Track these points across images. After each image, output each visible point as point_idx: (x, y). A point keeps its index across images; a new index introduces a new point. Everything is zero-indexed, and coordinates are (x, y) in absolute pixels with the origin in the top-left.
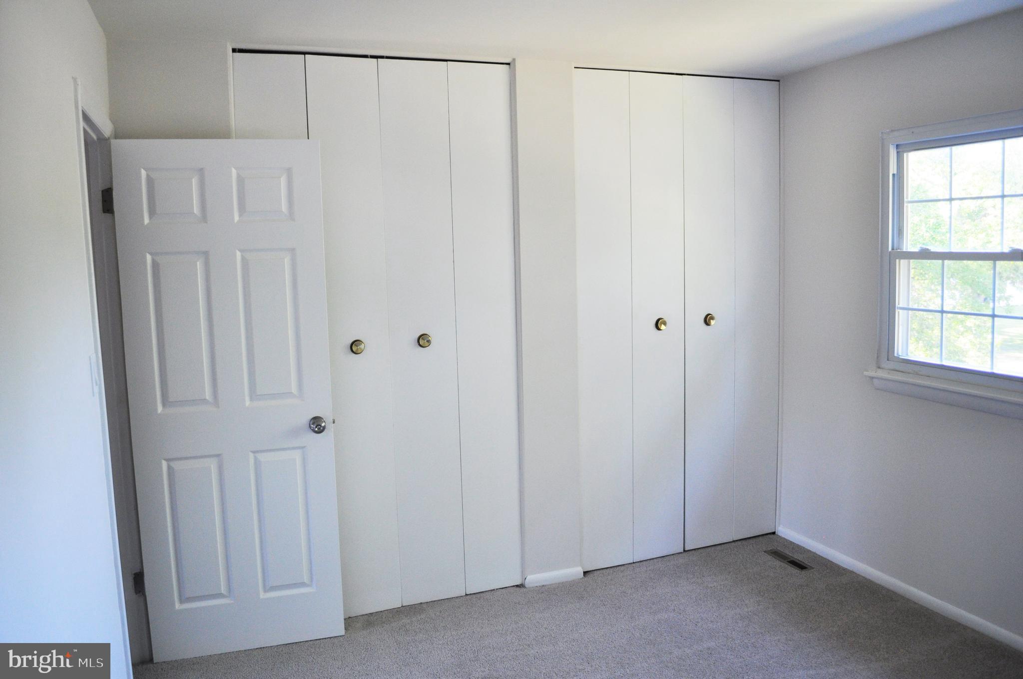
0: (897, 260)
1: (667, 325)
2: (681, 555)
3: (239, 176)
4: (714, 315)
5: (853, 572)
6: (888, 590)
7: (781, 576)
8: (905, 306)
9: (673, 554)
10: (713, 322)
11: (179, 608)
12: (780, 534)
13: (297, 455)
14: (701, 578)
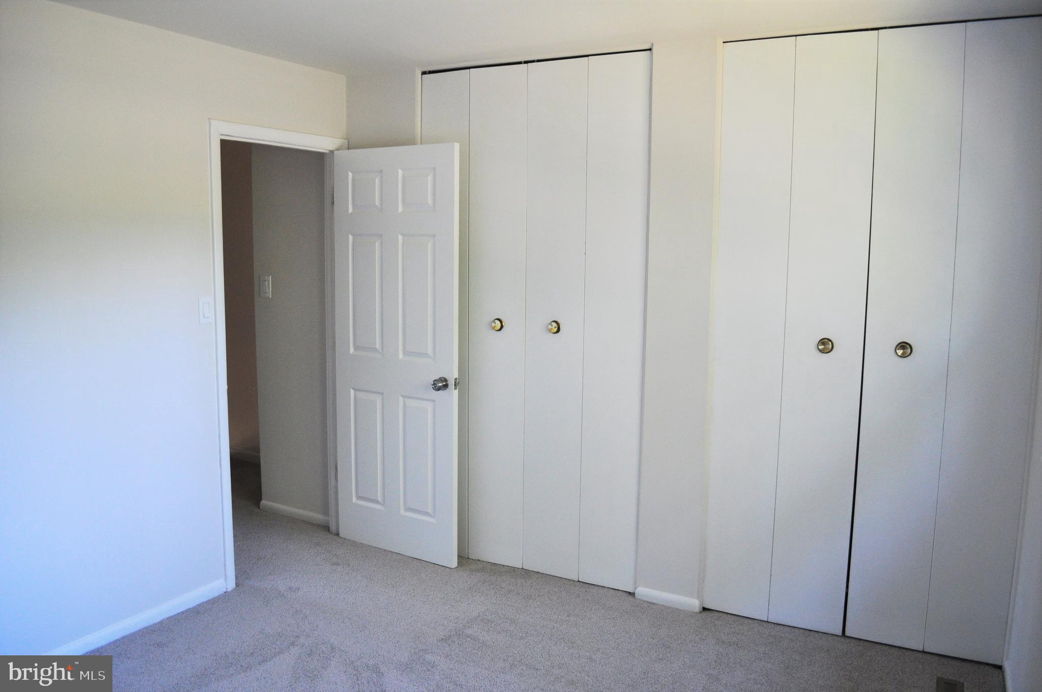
2: (837, 637)
3: (404, 177)
9: (828, 634)
11: (356, 502)
13: (429, 406)
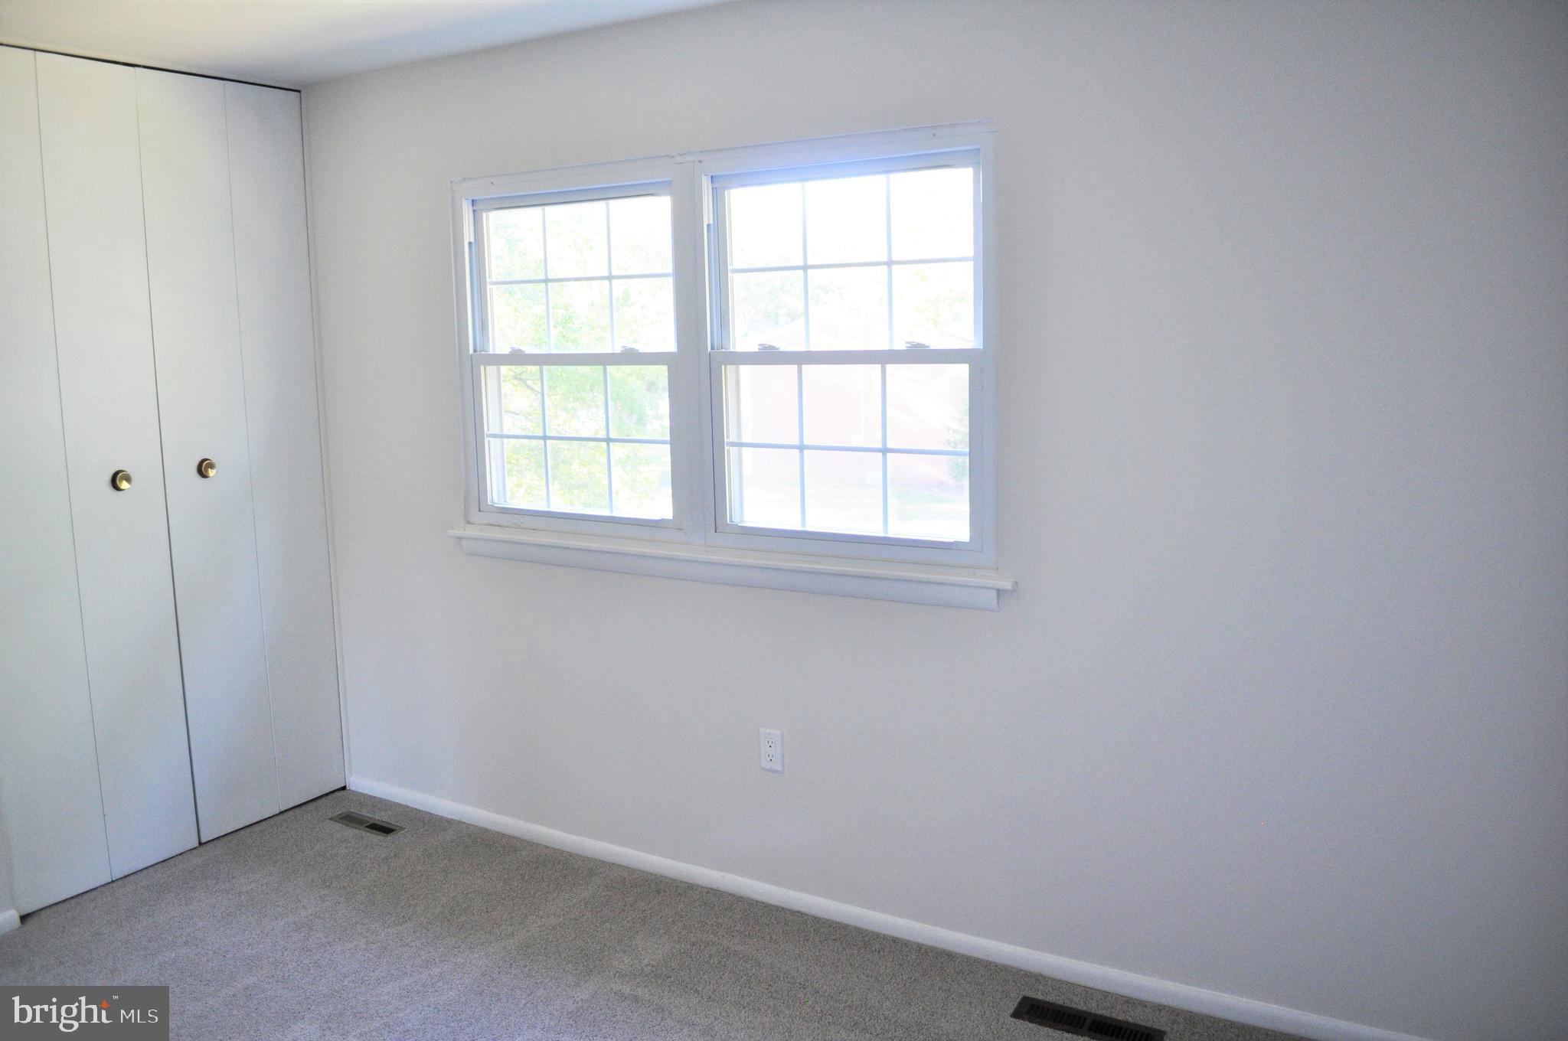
0: (482, 367)
1: (133, 481)
2: (195, 851)
4: (214, 460)
5: (461, 822)
6: (510, 838)
7: (356, 851)
8: (498, 432)
9: (181, 854)
10: (211, 473)
12: (353, 788)
14: (229, 881)
